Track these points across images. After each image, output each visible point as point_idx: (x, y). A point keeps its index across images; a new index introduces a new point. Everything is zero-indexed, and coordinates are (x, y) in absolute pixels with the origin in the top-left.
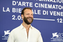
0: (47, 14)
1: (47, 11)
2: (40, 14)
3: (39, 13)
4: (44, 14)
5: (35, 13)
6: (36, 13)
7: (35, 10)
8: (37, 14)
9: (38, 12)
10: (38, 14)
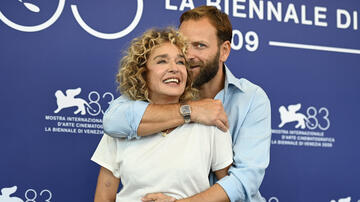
0: (355, 27)
1: (355, 14)
2: (325, 24)
3: (320, 20)
4: (340, 25)
5: (305, 22)
6: (307, 19)
7: (303, 8)
8: (310, 23)
9: (317, 16)
10: (317, 23)
